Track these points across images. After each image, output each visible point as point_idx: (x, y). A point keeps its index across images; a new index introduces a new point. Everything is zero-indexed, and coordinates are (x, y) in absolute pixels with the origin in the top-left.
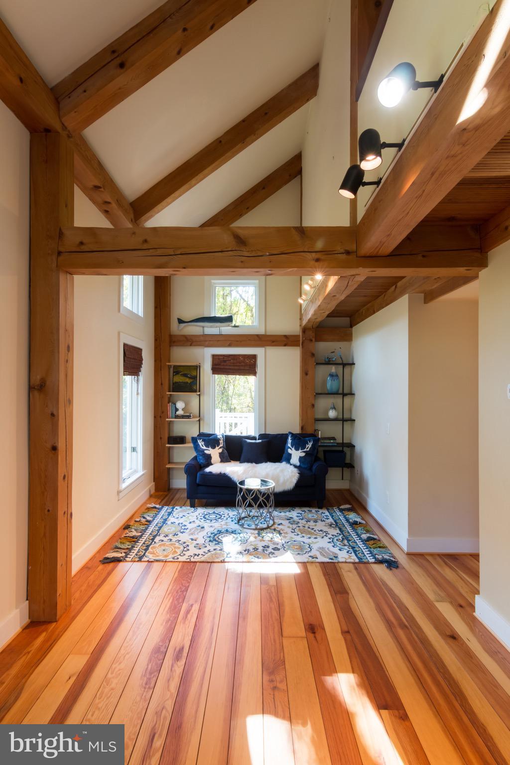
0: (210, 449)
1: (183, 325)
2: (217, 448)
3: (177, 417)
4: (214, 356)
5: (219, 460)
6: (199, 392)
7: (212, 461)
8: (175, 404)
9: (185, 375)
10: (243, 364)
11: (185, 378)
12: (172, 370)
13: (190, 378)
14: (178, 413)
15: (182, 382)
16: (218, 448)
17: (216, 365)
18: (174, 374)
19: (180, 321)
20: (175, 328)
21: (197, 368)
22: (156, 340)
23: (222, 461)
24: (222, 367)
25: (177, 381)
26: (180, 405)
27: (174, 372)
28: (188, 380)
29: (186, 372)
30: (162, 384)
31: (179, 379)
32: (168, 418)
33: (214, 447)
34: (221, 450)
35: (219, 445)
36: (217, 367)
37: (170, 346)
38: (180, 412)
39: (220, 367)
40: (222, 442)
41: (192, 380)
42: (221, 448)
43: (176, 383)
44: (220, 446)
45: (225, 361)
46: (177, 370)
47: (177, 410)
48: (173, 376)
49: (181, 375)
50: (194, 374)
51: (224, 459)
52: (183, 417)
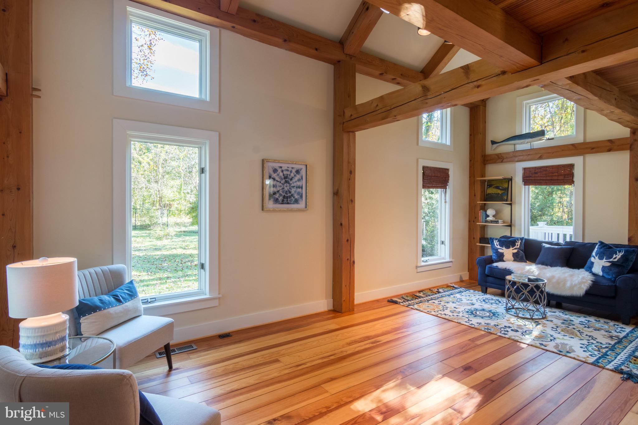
0: (504, 248)
1: (495, 146)
2: (511, 249)
3: (486, 222)
4: (525, 169)
5: (513, 259)
6: (511, 201)
7: (504, 259)
8: (486, 211)
9: (497, 188)
10: (556, 174)
11: (497, 190)
12: (486, 183)
13: (501, 189)
14: (488, 219)
15: (494, 193)
16: (513, 248)
17: (527, 177)
18: (488, 187)
19: (493, 143)
20: (490, 150)
21: (510, 180)
22: (470, 161)
23: (515, 260)
24: (533, 179)
25: (489, 193)
26: (490, 212)
27: (487, 185)
28: (500, 192)
29: (498, 185)
30: (475, 195)
31: (491, 191)
32: (479, 222)
33: (508, 247)
34: (515, 251)
35: (515, 246)
36: (528, 179)
37: (485, 164)
38: (490, 218)
39: (531, 178)
40: (519, 244)
41: (503, 192)
42: (515, 249)
43: (489, 194)
44: (514, 248)
45: (536, 173)
46: (490, 184)
47: (488, 216)
48: (487, 188)
49: (494, 187)
50: (505, 186)
51: (517, 258)
52: (492, 222)
